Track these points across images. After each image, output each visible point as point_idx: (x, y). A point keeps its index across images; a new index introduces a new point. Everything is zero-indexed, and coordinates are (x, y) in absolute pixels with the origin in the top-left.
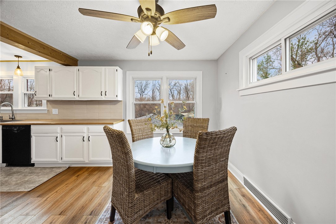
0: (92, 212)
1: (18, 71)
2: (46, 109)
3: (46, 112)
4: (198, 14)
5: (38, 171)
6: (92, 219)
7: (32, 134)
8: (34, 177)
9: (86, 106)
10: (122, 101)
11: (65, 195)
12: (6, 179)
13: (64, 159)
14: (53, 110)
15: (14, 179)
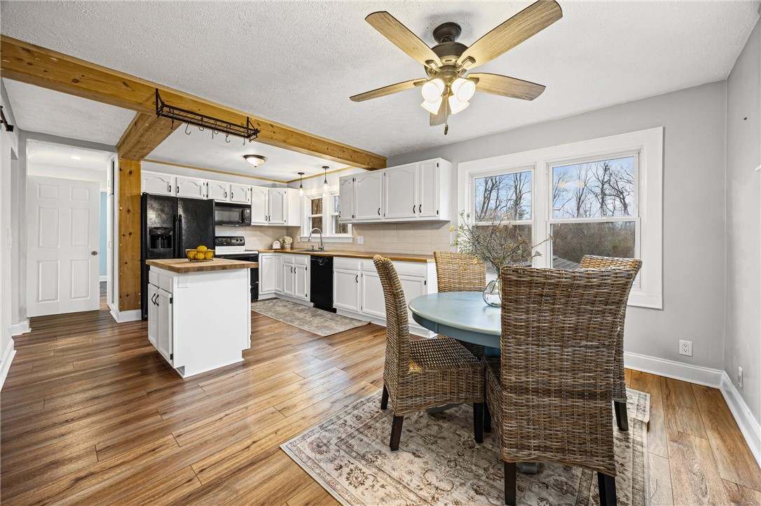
0: (374, 381)
1: (326, 187)
2: (351, 236)
3: (351, 241)
4: (520, 28)
5: (337, 319)
6: (371, 388)
7: (334, 269)
8: (333, 324)
9: (395, 231)
10: (449, 221)
11: (354, 353)
12: (311, 319)
13: (364, 309)
14: (359, 238)
15: (317, 321)
